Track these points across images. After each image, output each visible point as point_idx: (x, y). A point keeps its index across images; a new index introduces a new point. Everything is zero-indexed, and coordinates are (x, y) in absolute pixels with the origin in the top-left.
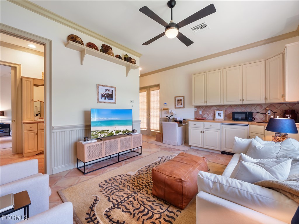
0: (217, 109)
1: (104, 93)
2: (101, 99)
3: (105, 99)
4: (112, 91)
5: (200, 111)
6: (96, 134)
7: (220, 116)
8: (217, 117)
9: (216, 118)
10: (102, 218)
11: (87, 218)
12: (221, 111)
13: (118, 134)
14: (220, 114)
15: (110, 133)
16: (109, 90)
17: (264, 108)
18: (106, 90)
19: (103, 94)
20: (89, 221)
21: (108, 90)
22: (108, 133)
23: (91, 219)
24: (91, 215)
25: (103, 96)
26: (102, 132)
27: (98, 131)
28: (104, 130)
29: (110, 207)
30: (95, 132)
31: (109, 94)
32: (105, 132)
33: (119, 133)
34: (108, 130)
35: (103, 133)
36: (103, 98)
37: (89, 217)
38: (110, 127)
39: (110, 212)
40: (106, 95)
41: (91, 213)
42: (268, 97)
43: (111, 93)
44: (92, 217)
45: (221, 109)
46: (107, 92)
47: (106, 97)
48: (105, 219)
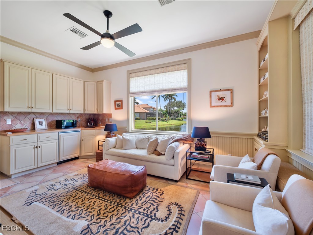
0: (36, 117)
5: (7, 120)
7: (42, 125)
8: (38, 126)
9: (37, 128)
10: (171, 221)
11: (176, 232)
12: (42, 119)
14: (40, 123)
17: (77, 117)
20: (178, 229)
23: (176, 228)
24: (171, 231)
29: (156, 221)
37: (174, 231)
39: (162, 218)
41: (169, 233)
42: (86, 108)
44: (173, 229)
45: (41, 117)
48: (170, 219)
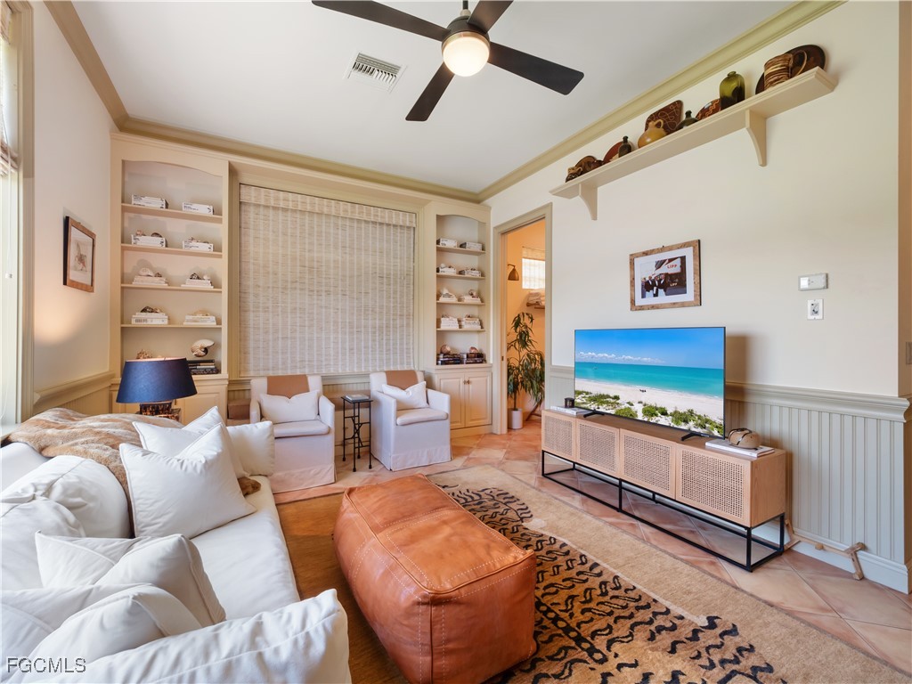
1: (650, 278)
2: (643, 296)
3: (656, 295)
4: (683, 259)
6: (584, 403)
13: (653, 420)
15: (623, 407)
16: (670, 260)
18: (660, 264)
19: (647, 279)
21: (665, 261)
22: (618, 408)
25: (647, 286)
26: (600, 399)
27: (587, 393)
28: (605, 394)
30: (580, 396)
31: (671, 275)
32: (607, 402)
33: (656, 415)
34: (617, 398)
35: (602, 403)
36: (650, 294)
38: (623, 387)
40: (659, 281)
43: (677, 270)
46: (665, 269)
47: (660, 286)
